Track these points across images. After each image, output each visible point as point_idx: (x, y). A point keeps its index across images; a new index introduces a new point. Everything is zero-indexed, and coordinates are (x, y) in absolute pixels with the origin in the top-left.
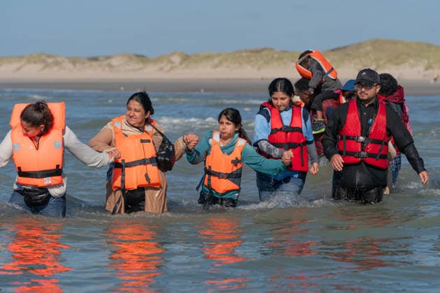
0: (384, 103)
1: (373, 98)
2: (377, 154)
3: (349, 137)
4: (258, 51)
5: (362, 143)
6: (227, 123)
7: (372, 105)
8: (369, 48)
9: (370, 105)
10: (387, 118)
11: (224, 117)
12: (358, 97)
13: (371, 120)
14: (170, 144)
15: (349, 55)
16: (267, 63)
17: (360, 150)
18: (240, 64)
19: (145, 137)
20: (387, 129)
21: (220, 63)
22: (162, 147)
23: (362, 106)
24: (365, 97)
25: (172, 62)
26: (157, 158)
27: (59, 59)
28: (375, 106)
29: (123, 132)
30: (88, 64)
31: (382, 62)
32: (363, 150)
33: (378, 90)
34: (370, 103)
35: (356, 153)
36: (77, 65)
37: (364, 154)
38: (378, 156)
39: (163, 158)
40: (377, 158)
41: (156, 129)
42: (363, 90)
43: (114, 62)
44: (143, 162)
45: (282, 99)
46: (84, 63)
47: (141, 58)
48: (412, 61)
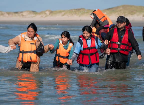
0: (128, 29)
1: (123, 27)
2: (124, 49)
3: (114, 42)
4: (79, 10)
5: (119, 45)
6: (65, 38)
7: (123, 30)
8: (121, 8)
9: (122, 30)
10: (129, 35)
11: (63, 35)
12: (117, 27)
13: (122, 36)
14: (42, 45)
15: (114, 11)
16: (82, 14)
17: (118, 47)
18: (72, 15)
19: (33, 42)
20: (129, 40)
21: (65, 14)
22: (39, 47)
23: (119, 30)
24: (120, 27)
25: (46, 14)
26: (36, 51)
27: (3, 13)
28: (124, 31)
29: (25, 39)
30: (14, 14)
31: (126, 14)
32: (119, 47)
33: (125, 24)
34: (122, 29)
35: (116, 48)
36: (10, 15)
37: (119, 49)
38: (125, 50)
39: (38, 51)
40: (125, 51)
41: (38, 39)
42: (119, 24)
43: (24, 14)
44: (31, 52)
45: (87, 34)
46: (13, 14)
47: (34, 12)
48: (138, 13)
